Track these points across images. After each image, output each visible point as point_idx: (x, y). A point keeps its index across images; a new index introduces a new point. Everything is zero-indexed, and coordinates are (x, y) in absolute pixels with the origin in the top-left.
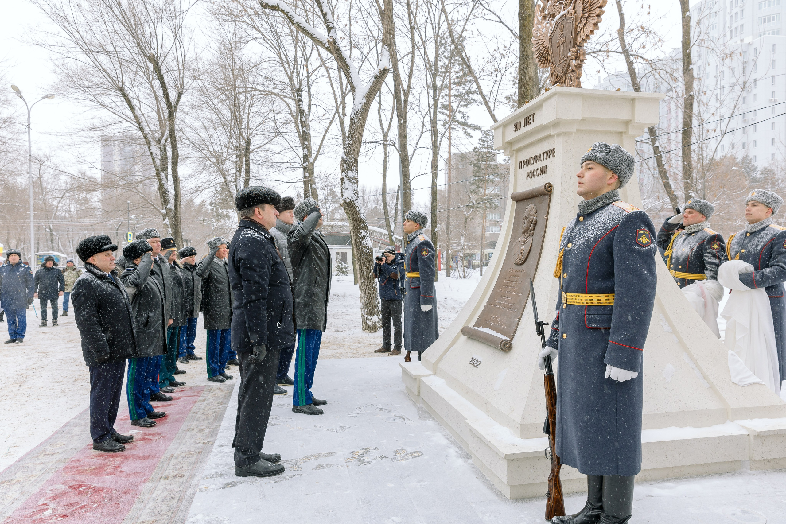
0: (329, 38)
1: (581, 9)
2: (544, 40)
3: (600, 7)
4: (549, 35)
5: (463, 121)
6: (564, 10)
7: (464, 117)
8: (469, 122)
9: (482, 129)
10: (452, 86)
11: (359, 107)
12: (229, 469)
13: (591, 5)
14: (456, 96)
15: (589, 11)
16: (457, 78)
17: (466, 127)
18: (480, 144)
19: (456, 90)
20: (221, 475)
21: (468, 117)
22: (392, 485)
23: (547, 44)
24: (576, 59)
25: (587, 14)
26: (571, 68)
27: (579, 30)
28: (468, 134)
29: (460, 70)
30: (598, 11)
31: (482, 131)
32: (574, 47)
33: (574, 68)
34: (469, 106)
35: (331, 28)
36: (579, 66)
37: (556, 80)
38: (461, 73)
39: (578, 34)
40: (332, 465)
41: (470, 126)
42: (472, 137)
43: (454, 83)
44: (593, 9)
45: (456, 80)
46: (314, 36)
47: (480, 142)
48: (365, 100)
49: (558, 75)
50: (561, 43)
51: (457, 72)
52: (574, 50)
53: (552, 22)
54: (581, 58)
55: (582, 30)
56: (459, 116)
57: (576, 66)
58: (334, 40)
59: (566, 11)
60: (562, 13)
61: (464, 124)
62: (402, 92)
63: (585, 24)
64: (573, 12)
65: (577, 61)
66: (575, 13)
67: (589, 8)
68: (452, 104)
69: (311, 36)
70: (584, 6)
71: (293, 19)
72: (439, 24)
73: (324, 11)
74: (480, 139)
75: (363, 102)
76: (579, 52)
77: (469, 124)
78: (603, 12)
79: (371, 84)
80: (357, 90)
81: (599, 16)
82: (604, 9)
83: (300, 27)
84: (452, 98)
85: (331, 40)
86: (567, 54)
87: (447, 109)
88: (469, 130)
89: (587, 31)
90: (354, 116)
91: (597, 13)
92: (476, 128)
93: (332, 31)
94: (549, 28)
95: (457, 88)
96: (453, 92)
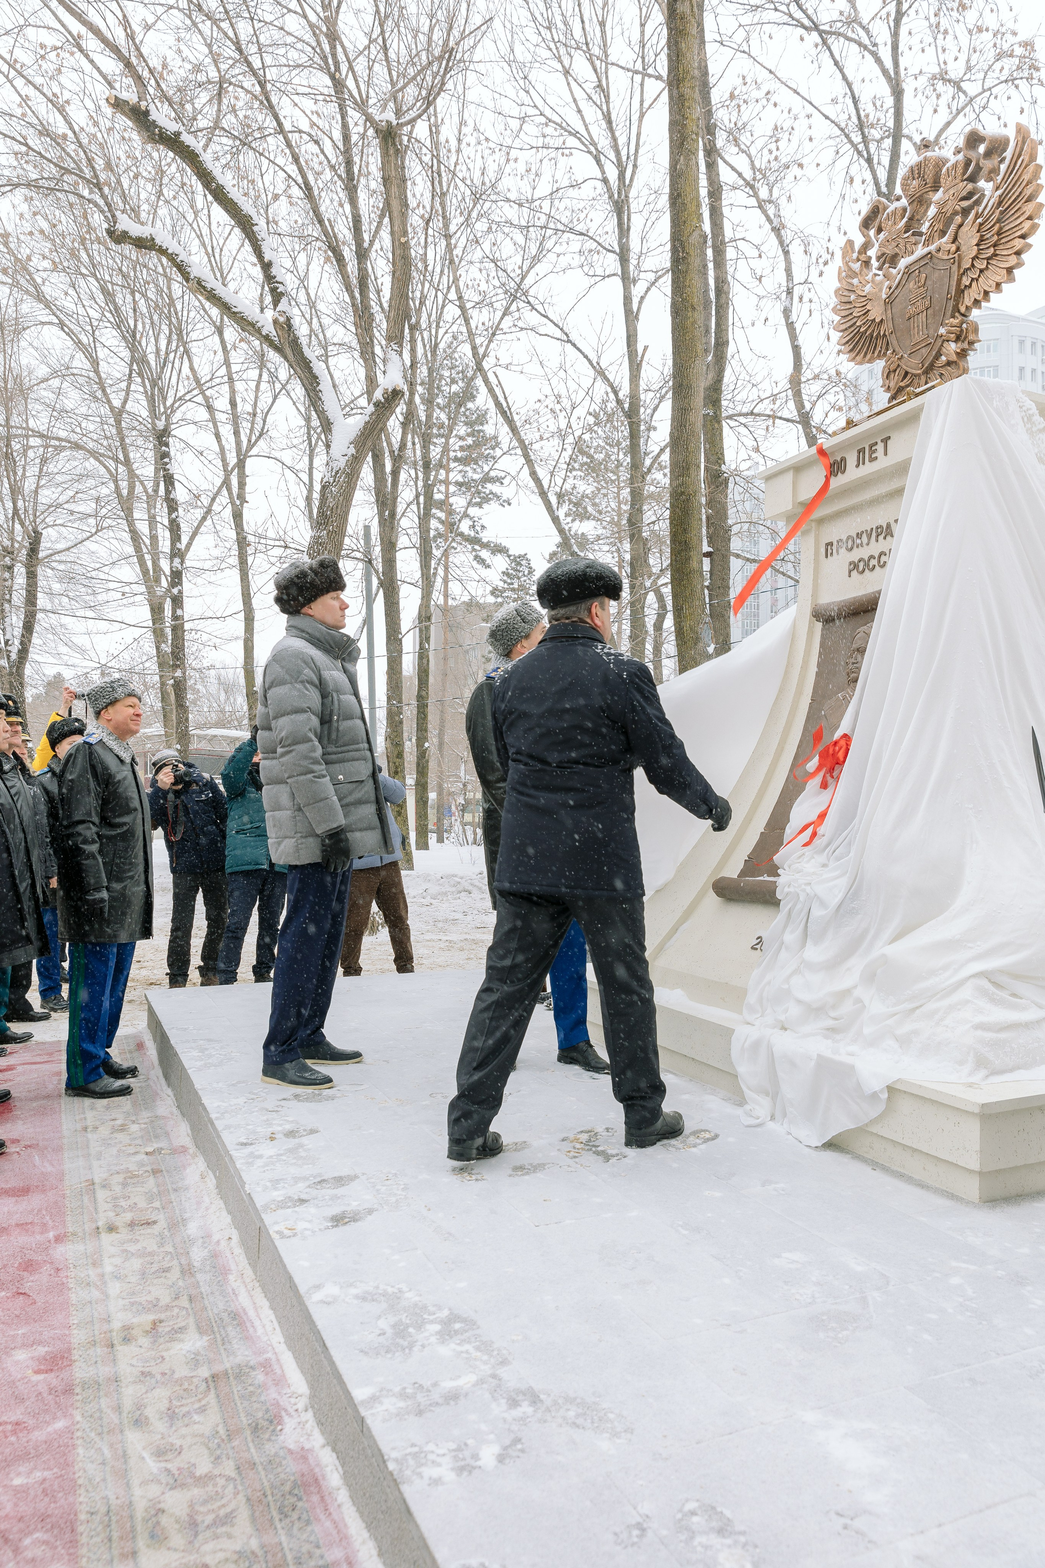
0: (277, 314)
1: (975, 241)
2: (868, 307)
3: (1023, 237)
4: (884, 296)
5: (472, 534)
6: (927, 243)
7: (474, 526)
8: (485, 537)
9: (510, 553)
10: (452, 465)
11: (342, 463)
12: (309, 1187)
13: (999, 233)
14: (459, 484)
15: (995, 245)
16: (462, 448)
17: (477, 547)
18: (505, 582)
19: (460, 472)
20: (302, 1201)
21: (483, 527)
22: (718, 1194)
23: (876, 313)
24: (958, 339)
25: (992, 250)
26: (943, 358)
27: (968, 283)
28: (482, 562)
29: (468, 435)
30: (1018, 243)
31: (509, 556)
32: (953, 317)
33: (954, 358)
34: (485, 506)
35: (282, 294)
36: (962, 354)
37: (902, 384)
38: (470, 441)
39: (963, 291)
40: (544, 1165)
41: (486, 546)
42: (489, 566)
43: (456, 459)
44: (1003, 241)
45: (459, 454)
46: (234, 310)
47: (505, 578)
48: (352, 450)
49: (907, 373)
50: (918, 311)
51: (461, 438)
52: (955, 321)
53: (894, 271)
54: (971, 337)
55: (974, 284)
56: (464, 527)
57: (957, 354)
58: (288, 319)
59: (932, 248)
60: (920, 251)
61: (475, 541)
62: (387, 454)
63: (981, 271)
64: (953, 248)
65: (959, 344)
66: (958, 249)
67: (996, 238)
68: (451, 500)
69: (229, 309)
70: (982, 236)
71: (189, 269)
72: (436, 337)
73: (267, 258)
74: (503, 573)
75: (349, 454)
76: (964, 326)
77: (485, 540)
78: (1029, 246)
79: (367, 418)
80: (335, 429)
81: (1018, 253)
82: (1029, 240)
83: (204, 288)
84: (452, 489)
85: (282, 319)
86: (937, 330)
87: (442, 510)
88: (485, 554)
89: (984, 283)
90: (331, 480)
91: (1015, 249)
92: (499, 549)
93: (284, 300)
94: (881, 283)
95: (461, 467)
96: (455, 476)
